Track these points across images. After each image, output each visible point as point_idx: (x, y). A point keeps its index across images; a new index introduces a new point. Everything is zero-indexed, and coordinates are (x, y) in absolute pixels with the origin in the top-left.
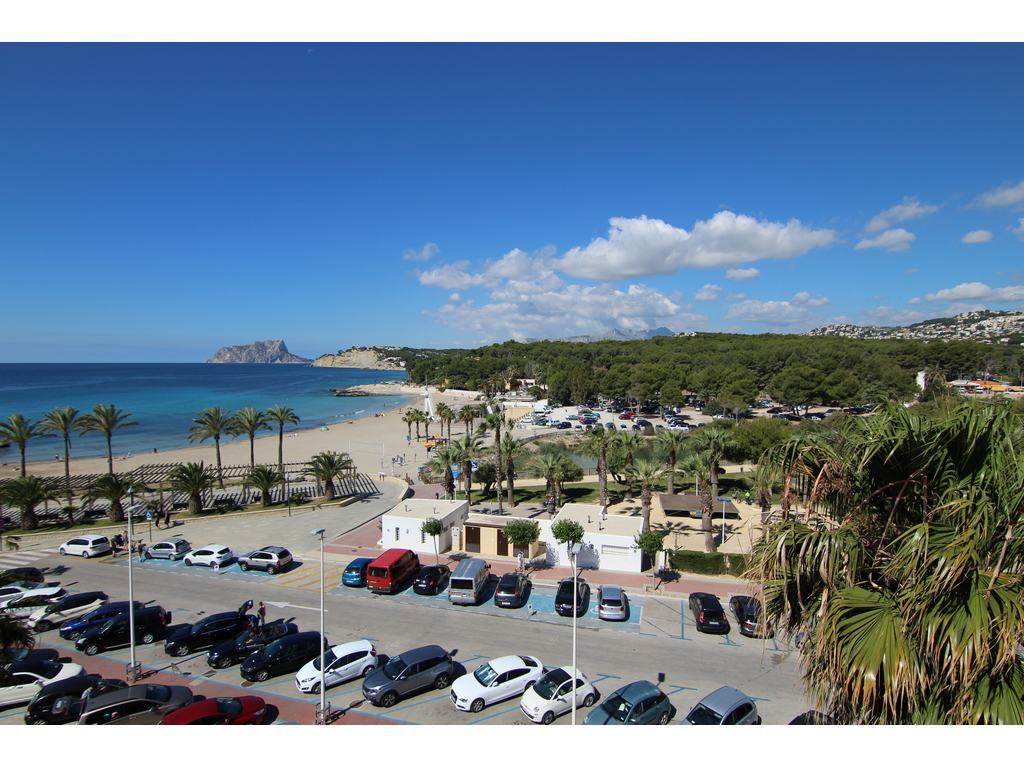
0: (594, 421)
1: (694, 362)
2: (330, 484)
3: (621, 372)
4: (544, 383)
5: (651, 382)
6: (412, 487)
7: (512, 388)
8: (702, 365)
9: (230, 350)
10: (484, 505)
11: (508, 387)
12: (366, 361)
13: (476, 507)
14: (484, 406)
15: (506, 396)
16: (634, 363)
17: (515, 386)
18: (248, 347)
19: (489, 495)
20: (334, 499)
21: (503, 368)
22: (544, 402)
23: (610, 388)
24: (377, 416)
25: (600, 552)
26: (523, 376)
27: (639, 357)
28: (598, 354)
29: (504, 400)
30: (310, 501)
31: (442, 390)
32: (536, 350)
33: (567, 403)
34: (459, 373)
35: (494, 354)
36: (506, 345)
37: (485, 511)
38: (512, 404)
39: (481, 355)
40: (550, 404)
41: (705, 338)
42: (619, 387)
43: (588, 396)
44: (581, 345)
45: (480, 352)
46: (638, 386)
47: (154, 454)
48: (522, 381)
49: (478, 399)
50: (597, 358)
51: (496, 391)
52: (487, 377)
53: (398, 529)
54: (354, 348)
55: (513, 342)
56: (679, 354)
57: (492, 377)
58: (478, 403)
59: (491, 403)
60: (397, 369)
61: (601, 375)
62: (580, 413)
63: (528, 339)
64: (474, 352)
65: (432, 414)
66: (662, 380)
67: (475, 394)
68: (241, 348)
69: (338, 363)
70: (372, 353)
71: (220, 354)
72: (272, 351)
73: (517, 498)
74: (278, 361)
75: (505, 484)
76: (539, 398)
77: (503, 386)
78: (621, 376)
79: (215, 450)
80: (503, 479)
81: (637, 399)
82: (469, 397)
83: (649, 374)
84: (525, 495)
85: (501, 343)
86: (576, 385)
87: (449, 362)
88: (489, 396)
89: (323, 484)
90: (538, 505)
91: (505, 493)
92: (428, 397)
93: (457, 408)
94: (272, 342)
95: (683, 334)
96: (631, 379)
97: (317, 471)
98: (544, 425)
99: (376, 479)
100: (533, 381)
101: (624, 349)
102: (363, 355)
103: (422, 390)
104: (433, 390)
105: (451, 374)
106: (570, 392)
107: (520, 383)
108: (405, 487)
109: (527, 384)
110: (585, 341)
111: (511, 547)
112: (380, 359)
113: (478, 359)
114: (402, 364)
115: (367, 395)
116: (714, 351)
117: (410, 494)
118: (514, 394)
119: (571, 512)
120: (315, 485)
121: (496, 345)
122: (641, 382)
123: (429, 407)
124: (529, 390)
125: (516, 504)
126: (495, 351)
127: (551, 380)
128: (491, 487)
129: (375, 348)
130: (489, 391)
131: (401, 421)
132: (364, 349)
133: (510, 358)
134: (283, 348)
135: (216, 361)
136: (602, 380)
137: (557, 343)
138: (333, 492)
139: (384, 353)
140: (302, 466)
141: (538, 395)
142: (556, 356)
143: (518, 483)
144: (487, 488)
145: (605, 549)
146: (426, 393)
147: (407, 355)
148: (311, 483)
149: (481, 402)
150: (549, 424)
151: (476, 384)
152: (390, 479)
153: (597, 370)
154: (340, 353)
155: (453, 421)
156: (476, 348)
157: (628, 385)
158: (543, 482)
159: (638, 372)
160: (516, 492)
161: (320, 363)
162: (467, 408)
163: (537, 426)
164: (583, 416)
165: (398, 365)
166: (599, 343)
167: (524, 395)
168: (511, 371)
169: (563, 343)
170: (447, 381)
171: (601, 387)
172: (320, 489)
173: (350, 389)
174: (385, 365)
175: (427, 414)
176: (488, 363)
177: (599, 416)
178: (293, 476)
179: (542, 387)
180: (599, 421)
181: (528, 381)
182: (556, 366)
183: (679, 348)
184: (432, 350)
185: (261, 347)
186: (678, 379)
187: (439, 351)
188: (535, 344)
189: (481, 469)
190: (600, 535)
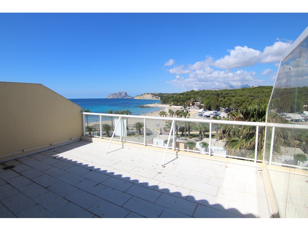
0: (218, 115)
1: (255, 96)
2: (140, 130)
3: (228, 100)
4: (202, 103)
5: (238, 103)
6: (161, 132)
7: (192, 105)
8: (258, 97)
9: (112, 95)
10: (181, 138)
11: (191, 105)
12: (149, 97)
13: (178, 138)
14: (183, 111)
15: (190, 108)
16: (233, 97)
17: (193, 104)
18: (117, 94)
19: (183, 135)
20: (141, 134)
21: (190, 99)
22: (202, 109)
23: (224, 105)
24: (152, 113)
26: (196, 101)
27: (236, 95)
28: (221, 94)
29: (190, 109)
30: (134, 135)
31: (171, 106)
32: (200, 93)
33: (210, 110)
34: (176, 100)
35: (187, 95)
36: (191, 91)
38: (192, 110)
39: (183, 95)
40: (204, 110)
41: (260, 88)
42: (227, 105)
43: (217, 108)
44: (216, 91)
45: (183, 94)
46: (234, 104)
48: (196, 103)
49: (181, 108)
50: (221, 95)
51: (187, 106)
52: (184, 102)
53: (157, 142)
54: (145, 94)
55: (193, 91)
56: (250, 94)
57: (186, 102)
58: (181, 109)
59: (185, 110)
60: (158, 99)
61: (221, 101)
62: (214, 113)
63: (198, 90)
64: (181, 94)
65: (167, 112)
66: (242, 102)
67: (181, 107)
68: (115, 94)
69: (141, 98)
70: (150, 95)
71: (110, 96)
72: (123, 95)
73: (191, 137)
74: (125, 98)
75: (187, 133)
76: (201, 108)
77: (189, 104)
78: (228, 101)
79: (111, 121)
80: (187, 131)
81: (233, 108)
82: (179, 108)
83: (238, 100)
84: (194, 136)
85: (189, 91)
86: (213, 104)
87: (173, 97)
88: (185, 108)
89: (138, 131)
90: (197, 139)
91: (187, 135)
92: (167, 107)
93: (175, 111)
94: (123, 92)
95: (253, 86)
96: (231, 102)
97: (137, 127)
98: (202, 116)
99: (152, 130)
100: (199, 103)
101: (230, 92)
102: (148, 95)
103: (164, 106)
104: (168, 106)
105: (173, 101)
106: (211, 106)
107: (195, 104)
108: (160, 132)
109: (197, 104)
110: (217, 90)
111: (188, 148)
112: (153, 97)
113: (182, 96)
114: (159, 98)
115: (149, 107)
116: (263, 92)
117: (161, 134)
118: (193, 107)
119: (205, 140)
120: (136, 131)
121: (188, 92)
122: (235, 103)
123: (167, 110)
124: (197, 106)
125: (191, 138)
126: (187, 94)
127: (205, 102)
128: (184, 133)
129: (151, 93)
130: (185, 106)
131: (159, 114)
132: (148, 94)
133: (192, 96)
134: (126, 94)
135: (109, 98)
136: (221, 103)
137: (208, 91)
138: (141, 133)
139: (154, 95)
140: (133, 126)
141: (200, 107)
142: (207, 95)
143: (191, 133)
144: (182, 133)
145: (215, 151)
146: (166, 107)
147: (161, 95)
148: (135, 130)
149: (182, 109)
150: (203, 116)
151: (181, 104)
152: (156, 130)
153: (220, 99)
154: (141, 95)
155: (173, 115)
156: (181, 93)
157: (230, 104)
158: (198, 133)
159: (234, 100)
160: (191, 135)
161: (136, 98)
162: (178, 111)
163: (200, 117)
164: (215, 114)
165: (158, 98)
166: (222, 90)
167: (196, 107)
168: (192, 100)
169: (210, 91)
170: (172, 103)
171: (221, 105)
172: (137, 132)
173: (145, 105)
174: (154, 98)
175: (166, 112)
176: (185, 97)
177: (220, 114)
178: (131, 128)
179: (202, 105)
180: (220, 115)
181: (197, 103)
182: (206, 98)
183: (251, 91)
184: (168, 94)
185: (120, 94)
186: (248, 102)
187: (170, 94)
188: (200, 91)
189: (181, 128)
190: (214, 147)
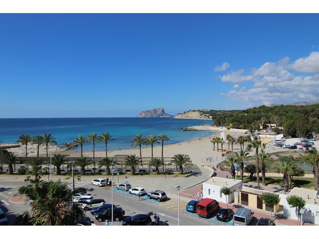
0: (310, 146)
2: (181, 167)
4: (281, 126)
6: (215, 172)
7: (263, 128)
9: (144, 112)
10: (250, 183)
11: (261, 128)
12: (195, 116)
13: (246, 184)
14: (249, 137)
15: (261, 132)
17: (265, 127)
18: (151, 111)
19: (253, 179)
20: (183, 174)
21: (259, 119)
22: (282, 135)
24: (200, 139)
25: (315, 215)
26: (270, 123)
28: (312, 111)
29: (260, 134)
30: (173, 174)
31: (229, 129)
32: (276, 110)
33: (294, 136)
34: (237, 121)
35: (254, 112)
36: (260, 107)
37: (251, 186)
38: (264, 136)
39: (248, 113)
40: (284, 136)
43: (306, 134)
44: (302, 107)
45: (247, 111)
47: (119, 151)
48: (269, 125)
49: (246, 133)
50: (312, 113)
51: (255, 129)
52: (250, 123)
53: (209, 190)
54: (190, 111)
55: (264, 106)
57: (253, 123)
58: (246, 135)
59: (253, 135)
60: (208, 119)
61: (314, 122)
62: (302, 141)
63: (272, 105)
64: (244, 111)
65: (224, 139)
67: (245, 131)
68: (148, 111)
69: (184, 117)
70: (198, 112)
71: (141, 114)
72: (159, 112)
73: (267, 182)
74: (161, 116)
75: (260, 174)
76: (278, 134)
77: (259, 127)
79: (140, 150)
80: (260, 172)
82: (242, 132)
84: (271, 181)
85: (258, 107)
86: (299, 127)
87: (232, 116)
88: (251, 132)
89: (179, 167)
90: (279, 187)
91: (261, 179)
92: (223, 132)
93: (236, 137)
94: (159, 109)
97: (176, 161)
98: (281, 147)
99: (200, 167)
100: (275, 125)
102: (194, 113)
103: (220, 129)
104: (224, 129)
105: (233, 121)
106: (296, 131)
107: (268, 126)
108: (212, 171)
109: (271, 126)
110: (304, 105)
111: (264, 205)
112: (201, 115)
113: (246, 114)
114: (211, 117)
115: (196, 130)
117: (215, 175)
118: (265, 131)
119: (297, 192)
120: (175, 167)
121: (255, 108)
123: (223, 136)
124: (272, 129)
125: (267, 185)
126: (254, 111)
127: (285, 124)
128: (254, 175)
129: (199, 111)
130: (251, 130)
131: (210, 142)
132: (194, 111)
133: (263, 114)
134: (163, 111)
135: (140, 116)
136: (315, 125)
137: (288, 106)
138: (182, 171)
139: (203, 112)
140: (171, 159)
141: (278, 132)
142: (287, 112)
143: (268, 175)
144: (251, 175)
145: (318, 213)
146: (221, 130)
147: (213, 113)
148: (173, 166)
149: (248, 135)
150: (285, 146)
151: (245, 126)
152: (206, 167)
153: (311, 119)
154: (185, 113)
155: (234, 143)
156: (245, 109)
158: (281, 175)
160: (266, 179)
161: (177, 117)
162: (241, 137)
163: (278, 147)
164: (304, 143)
165: (209, 118)
166: (312, 106)
167: (270, 132)
168: (263, 120)
169: (291, 106)
170: (231, 125)
171: (314, 128)
172: (177, 169)
173: (189, 128)
174: (203, 118)
175: (222, 139)
176: (251, 116)
177: (313, 144)
178: (167, 163)
179: (280, 128)
180: (313, 146)
181: (272, 125)
182: (288, 117)
184: (224, 111)
185: (155, 111)
187: (227, 111)
188: (276, 107)
189: (248, 166)
190: (315, 206)
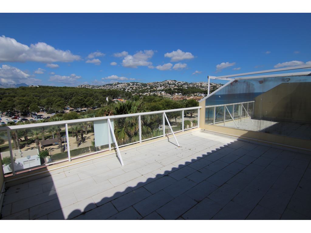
1: (41, 96)
3: (9, 101)
5: (25, 104)
8: (44, 97)
16: (14, 97)
23: (5, 107)
25: (23, 164)
27: (16, 95)
41: (43, 88)
42: (9, 107)
46: (19, 106)
56: (34, 93)
66: (29, 103)
78: (10, 102)
81: (19, 111)
83: (23, 101)
95: (33, 86)
96: (15, 103)
101: (7, 91)
116: (48, 92)
122: (20, 104)
145: (25, 162)
157: (14, 106)
159: (18, 101)
183: (33, 91)
186: (36, 102)
